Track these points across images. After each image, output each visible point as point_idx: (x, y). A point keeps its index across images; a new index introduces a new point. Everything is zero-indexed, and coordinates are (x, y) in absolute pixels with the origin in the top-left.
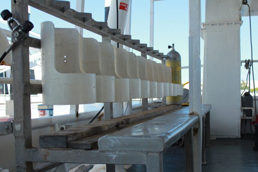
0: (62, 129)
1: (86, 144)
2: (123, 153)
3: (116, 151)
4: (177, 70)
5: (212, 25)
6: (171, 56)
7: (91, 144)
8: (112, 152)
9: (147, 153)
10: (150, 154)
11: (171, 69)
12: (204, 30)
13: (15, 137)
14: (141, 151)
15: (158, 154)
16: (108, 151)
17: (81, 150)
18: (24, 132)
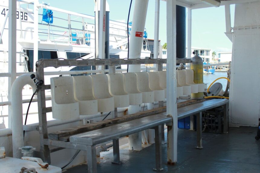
0: (88, 122)
1: (65, 139)
2: (78, 145)
3: (76, 143)
4: (199, 72)
5: (239, 29)
6: (194, 61)
7: (67, 139)
8: (74, 143)
9: (87, 145)
10: (88, 146)
11: (193, 71)
12: (233, 34)
13: (40, 133)
14: (85, 144)
15: (90, 147)
16: (73, 143)
17: (64, 142)
18: (43, 131)
